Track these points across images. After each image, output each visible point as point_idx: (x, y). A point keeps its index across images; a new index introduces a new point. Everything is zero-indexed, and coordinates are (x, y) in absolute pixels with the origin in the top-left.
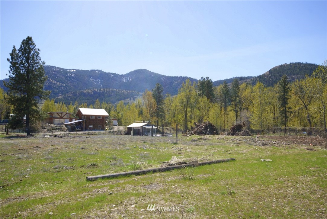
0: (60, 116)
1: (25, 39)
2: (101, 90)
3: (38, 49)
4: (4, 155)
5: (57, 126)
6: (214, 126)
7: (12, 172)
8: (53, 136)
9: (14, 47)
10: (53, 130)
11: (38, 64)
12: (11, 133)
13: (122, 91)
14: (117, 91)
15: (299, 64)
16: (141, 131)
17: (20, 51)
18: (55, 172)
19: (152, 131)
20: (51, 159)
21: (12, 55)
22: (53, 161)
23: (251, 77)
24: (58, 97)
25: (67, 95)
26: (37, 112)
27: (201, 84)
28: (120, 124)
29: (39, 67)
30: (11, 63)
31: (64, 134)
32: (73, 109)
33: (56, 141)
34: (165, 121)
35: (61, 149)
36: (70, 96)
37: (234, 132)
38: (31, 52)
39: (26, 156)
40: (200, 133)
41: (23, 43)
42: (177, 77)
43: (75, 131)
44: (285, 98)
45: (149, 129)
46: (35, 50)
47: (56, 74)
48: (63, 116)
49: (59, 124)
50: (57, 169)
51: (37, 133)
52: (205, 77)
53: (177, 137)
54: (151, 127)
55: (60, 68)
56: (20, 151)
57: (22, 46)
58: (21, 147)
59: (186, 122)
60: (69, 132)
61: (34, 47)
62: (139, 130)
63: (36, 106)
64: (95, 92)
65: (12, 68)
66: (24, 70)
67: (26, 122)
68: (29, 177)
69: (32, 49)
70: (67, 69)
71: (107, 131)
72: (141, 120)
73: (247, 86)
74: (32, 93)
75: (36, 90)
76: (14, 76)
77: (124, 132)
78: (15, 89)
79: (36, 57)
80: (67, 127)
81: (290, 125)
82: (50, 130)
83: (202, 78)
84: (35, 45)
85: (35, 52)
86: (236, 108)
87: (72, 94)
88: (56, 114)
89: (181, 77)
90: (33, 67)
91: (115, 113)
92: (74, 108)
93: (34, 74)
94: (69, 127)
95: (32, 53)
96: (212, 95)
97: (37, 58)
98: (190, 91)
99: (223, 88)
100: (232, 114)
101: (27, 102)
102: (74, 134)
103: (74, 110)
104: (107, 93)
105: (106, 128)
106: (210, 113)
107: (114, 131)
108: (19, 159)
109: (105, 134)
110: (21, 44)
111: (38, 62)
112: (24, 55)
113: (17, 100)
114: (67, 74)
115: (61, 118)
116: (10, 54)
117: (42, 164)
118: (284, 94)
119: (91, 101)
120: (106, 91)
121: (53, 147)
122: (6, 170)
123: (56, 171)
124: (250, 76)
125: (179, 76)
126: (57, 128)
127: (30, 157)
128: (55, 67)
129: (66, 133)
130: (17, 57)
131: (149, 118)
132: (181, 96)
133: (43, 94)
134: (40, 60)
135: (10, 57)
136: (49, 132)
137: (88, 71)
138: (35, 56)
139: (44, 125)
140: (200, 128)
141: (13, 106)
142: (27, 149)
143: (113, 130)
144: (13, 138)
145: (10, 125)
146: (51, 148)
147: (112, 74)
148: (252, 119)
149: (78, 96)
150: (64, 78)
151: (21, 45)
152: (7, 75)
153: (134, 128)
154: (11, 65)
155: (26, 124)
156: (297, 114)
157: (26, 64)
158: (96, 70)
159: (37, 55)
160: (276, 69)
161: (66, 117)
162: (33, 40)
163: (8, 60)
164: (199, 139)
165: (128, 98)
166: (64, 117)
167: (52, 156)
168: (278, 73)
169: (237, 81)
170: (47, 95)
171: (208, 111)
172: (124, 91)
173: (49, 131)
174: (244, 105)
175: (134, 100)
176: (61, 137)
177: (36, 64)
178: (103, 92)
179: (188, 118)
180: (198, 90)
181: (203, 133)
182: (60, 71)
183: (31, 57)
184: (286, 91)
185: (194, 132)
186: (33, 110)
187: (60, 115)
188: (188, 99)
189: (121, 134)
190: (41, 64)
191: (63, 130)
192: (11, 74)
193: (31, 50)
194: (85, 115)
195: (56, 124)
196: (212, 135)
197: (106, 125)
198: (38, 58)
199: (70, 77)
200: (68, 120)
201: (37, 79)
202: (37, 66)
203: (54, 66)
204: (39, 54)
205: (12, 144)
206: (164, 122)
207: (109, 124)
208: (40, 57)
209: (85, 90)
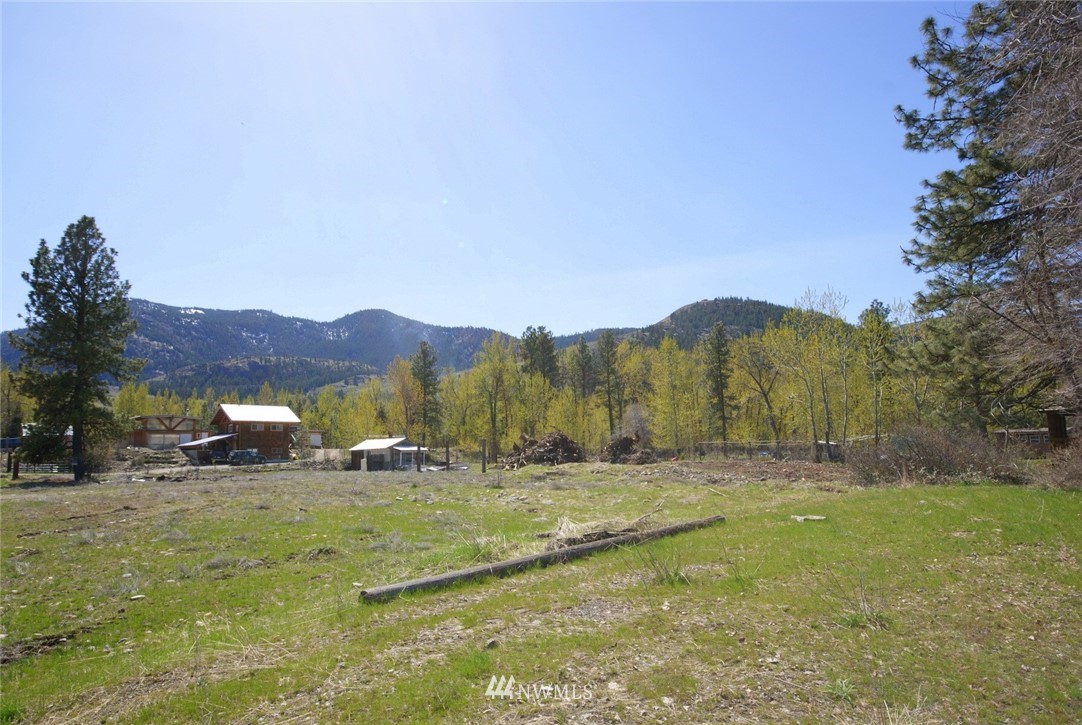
0: (166, 426)
1: (76, 223)
2: (270, 361)
3: (113, 250)
4: (32, 535)
5: (160, 451)
6: (572, 442)
7: (79, 587)
8: (154, 479)
9: (43, 242)
10: (146, 462)
11: (111, 289)
12: (27, 476)
13: (326, 363)
14: (313, 361)
15: (734, 300)
16: (388, 459)
17: (59, 252)
18: (216, 579)
19: (416, 458)
20: (184, 541)
21: (36, 263)
22: (193, 545)
23: (632, 330)
24: (155, 379)
25: (178, 372)
26: (108, 416)
27: (527, 344)
28: (327, 442)
29: (114, 295)
30: (34, 284)
31: (181, 473)
32: (201, 408)
33: (170, 490)
34: (440, 433)
35: (198, 511)
36: (186, 377)
37: (614, 455)
38: (91, 257)
39: (102, 535)
40: (539, 460)
41: (68, 234)
42: (462, 328)
43: (211, 464)
44: (721, 375)
45: (408, 454)
46: (102, 251)
47: (150, 318)
48: (176, 426)
49: (162, 447)
50: (222, 570)
51: (103, 472)
52: (536, 326)
53: (484, 471)
54: (415, 448)
55: (159, 304)
56: (79, 522)
57: (67, 240)
58: (74, 510)
59: (494, 434)
60: (193, 468)
61: (101, 244)
62: (382, 456)
63: (102, 399)
64: (254, 366)
65: (35, 297)
66: (70, 304)
67: (74, 444)
68: (142, 599)
69: (95, 250)
70: (180, 308)
71: (297, 461)
72: (384, 433)
73: (630, 349)
74: (93, 364)
75: (104, 356)
76: (39, 319)
77: (342, 462)
78: (43, 355)
79: (106, 269)
80: (187, 455)
81: (733, 437)
82: (140, 464)
83: (529, 328)
84: (104, 240)
85: (103, 258)
86: (609, 400)
87: (192, 370)
88: (155, 422)
89: (470, 330)
90: (97, 295)
91: (313, 416)
92: (204, 406)
93: (99, 315)
94: (193, 453)
95: (93, 260)
96: (553, 368)
97: (107, 274)
98: (502, 360)
99: (577, 352)
100: (600, 415)
101: (78, 388)
102: (208, 472)
103: (204, 411)
104: (285, 367)
105: (294, 455)
106: (550, 413)
107: (315, 462)
108: (84, 543)
109: (293, 469)
110: (63, 235)
111: (112, 283)
112: (71, 264)
113: (48, 384)
114: (179, 320)
115: (170, 430)
116: (31, 260)
117: (163, 555)
118: (719, 366)
119: (245, 387)
120: (284, 362)
121: (174, 508)
122: (57, 583)
123: (220, 576)
124: (629, 327)
125: (465, 325)
126: (157, 458)
127: (117, 537)
128: (147, 302)
129: (185, 469)
130: (50, 269)
131: (404, 427)
132: (481, 372)
133: (123, 367)
134: (117, 277)
135: (30, 270)
136: (138, 470)
137: (235, 313)
138: (102, 268)
139: (122, 451)
140: (540, 447)
141: (34, 400)
142: (96, 515)
143: (311, 460)
144: (38, 488)
145: (26, 452)
146: (168, 510)
147: (298, 319)
148: (654, 425)
149: (210, 376)
150: (170, 329)
151: (64, 239)
152: (20, 316)
153: (369, 451)
154: (32, 289)
155: (73, 447)
156: (743, 411)
157: (77, 287)
158: (258, 311)
159: (110, 265)
160: (687, 311)
161: (185, 429)
162: (97, 227)
163: (25, 276)
164: (548, 474)
165: (340, 380)
166: (177, 429)
167: (186, 534)
168: (691, 321)
169: (609, 338)
170: (135, 369)
171: (546, 407)
172: (331, 361)
173: (136, 465)
174: (627, 391)
175: (356, 384)
176: (178, 480)
177: (106, 287)
178: (277, 365)
179: (499, 425)
180: (520, 358)
181: (549, 459)
182: (160, 311)
183: (89, 271)
184: (722, 358)
185: (525, 458)
186: (96, 410)
187: (167, 422)
188: (499, 380)
189: (336, 469)
190: (120, 289)
191: (176, 462)
192: (33, 315)
193: (90, 251)
194: (236, 423)
195: (156, 447)
196: (576, 464)
197: (293, 447)
198: (110, 273)
199: (188, 327)
200: (190, 436)
201: (108, 328)
202: (108, 294)
203: (143, 299)
204: (113, 262)
205: (43, 502)
206: (438, 436)
207: (300, 445)
208: (117, 269)
209: (229, 360)
